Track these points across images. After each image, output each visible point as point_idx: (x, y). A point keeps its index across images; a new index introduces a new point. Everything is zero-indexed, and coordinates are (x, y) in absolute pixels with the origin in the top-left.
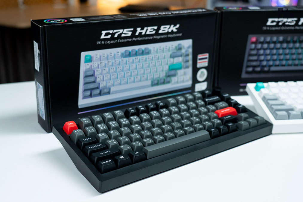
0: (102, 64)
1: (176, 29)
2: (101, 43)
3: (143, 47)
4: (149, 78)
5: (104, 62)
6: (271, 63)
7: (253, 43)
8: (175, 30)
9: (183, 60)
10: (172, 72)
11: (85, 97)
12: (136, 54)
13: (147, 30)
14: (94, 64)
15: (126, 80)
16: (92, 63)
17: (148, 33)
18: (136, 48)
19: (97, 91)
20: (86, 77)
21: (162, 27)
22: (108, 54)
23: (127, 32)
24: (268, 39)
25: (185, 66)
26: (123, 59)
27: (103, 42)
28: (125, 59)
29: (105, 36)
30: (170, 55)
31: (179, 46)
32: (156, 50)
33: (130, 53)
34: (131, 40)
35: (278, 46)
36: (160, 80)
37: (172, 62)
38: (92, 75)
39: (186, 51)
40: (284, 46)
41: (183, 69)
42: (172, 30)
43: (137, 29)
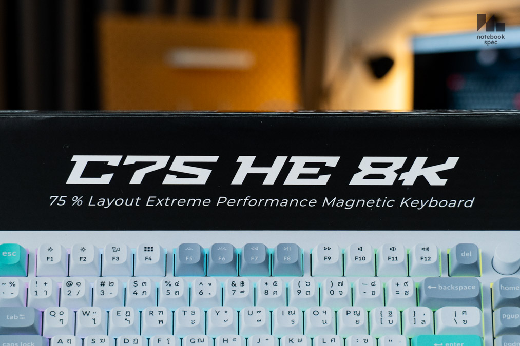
0: (74, 288)
1: (441, 174)
2: (69, 201)
3: (270, 239)
5: (85, 281)
9: (490, 323)
12: (236, 264)
13: (288, 167)
14: (41, 285)
16: (29, 281)
17: (292, 179)
18: (238, 239)
21: (366, 164)
22: (103, 251)
26: (170, 277)
27: (77, 201)
28: (179, 279)
29: (84, 175)
30: (412, 292)
31: (464, 254)
32: (336, 258)
33: (204, 257)
34: (206, 203)
37: (429, 321)
38: (32, 330)
39: (503, 281)
42: (421, 179)
43: (240, 159)
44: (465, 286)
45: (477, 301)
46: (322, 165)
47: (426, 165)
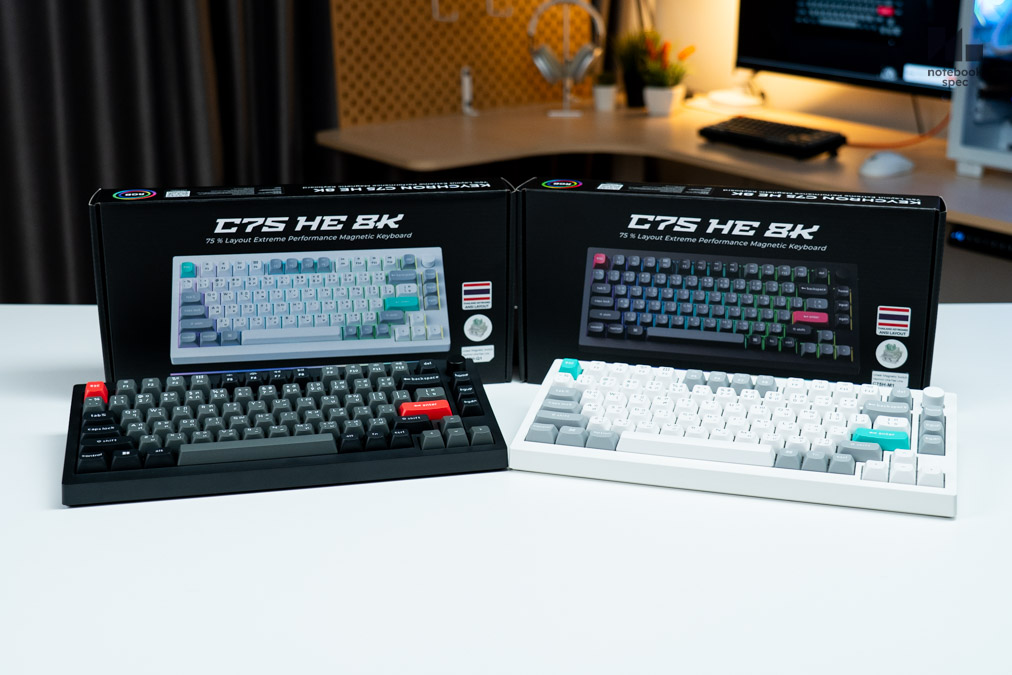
0: (219, 283)
1: (396, 223)
2: (216, 241)
3: (315, 256)
4: (332, 321)
5: (224, 280)
6: (648, 318)
7: (598, 266)
8: (393, 225)
9: (422, 291)
10: (395, 315)
11: (184, 345)
12: (298, 268)
13: (322, 221)
14: (203, 282)
15: (278, 320)
16: (197, 279)
17: (324, 227)
18: (299, 256)
19: (213, 336)
20: (185, 304)
21: (360, 219)
22: (233, 264)
23: (275, 224)
24: (635, 261)
25: (426, 304)
26: (267, 275)
27: (220, 241)
28: (271, 276)
29: (223, 228)
30: (384, 278)
31: (408, 259)
32: (347, 263)
33: (283, 266)
34: (283, 239)
35: (662, 278)
36: (363, 327)
37: (393, 291)
38: (199, 303)
39: (427, 271)
40: (677, 279)
41: (422, 310)
42: (386, 225)
43: (299, 218)
44: (409, 274)
45: (415, 281)
46: (338, 220)
47: (389, 218)
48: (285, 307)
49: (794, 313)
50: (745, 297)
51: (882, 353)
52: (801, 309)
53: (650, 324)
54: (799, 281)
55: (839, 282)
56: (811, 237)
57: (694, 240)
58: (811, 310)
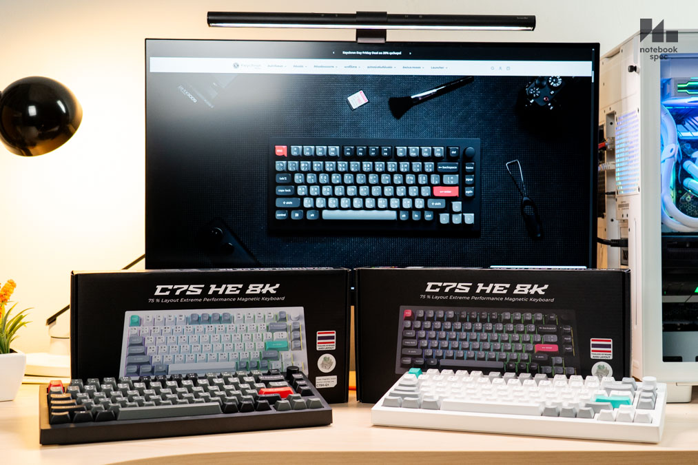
0: (156, 330)
1: (274, 290)
2: (155, 300)
3: (220, 311)
4: (230, 358)
5: (160, 327)
6: (440, 352)
7: (407, 319)
8: (273, 292)
9: (290, 337)
11: (129, 374)
12: (209, 320)
13: (226, 288)
14: (145, 329)
15: (194, 357)
16: (140, 328)
17: (228, 292)
18: (210, 312)
19: (148, 368)
20: (131, 345)
21: (251, 287)
22: (166, 317)
23: (195, 290)
24: (431, 314)
25: (293, 347)
26: (188, 325)
27: (158, 300)
28: (191, 325)
29: (161, 292)
30: (266, 328)
31: (282, 315)
32: (242, 317)
33: (199, 318)
34: (200, 300)
35: (448, 325)
36: (251, 362)
37: (271, 337)
38: (141, 344)
39: (294, 323)
40: (458, 325)
41: (290, 350)
42: (268, 291)
43: (211, 286)
44: (282, 325)
45: (286, 330)
46: (237, 287)
47: (270, 287)
48: (199, 348)
49: (536, 346)
50: (503, 335)
51: (596, 371)
52: (540, 342)
53: (441, 357)
54: (538, 323)
55: (564, 323)
56: (543, 293)
57: (468, 298)
58: (547, 343)
